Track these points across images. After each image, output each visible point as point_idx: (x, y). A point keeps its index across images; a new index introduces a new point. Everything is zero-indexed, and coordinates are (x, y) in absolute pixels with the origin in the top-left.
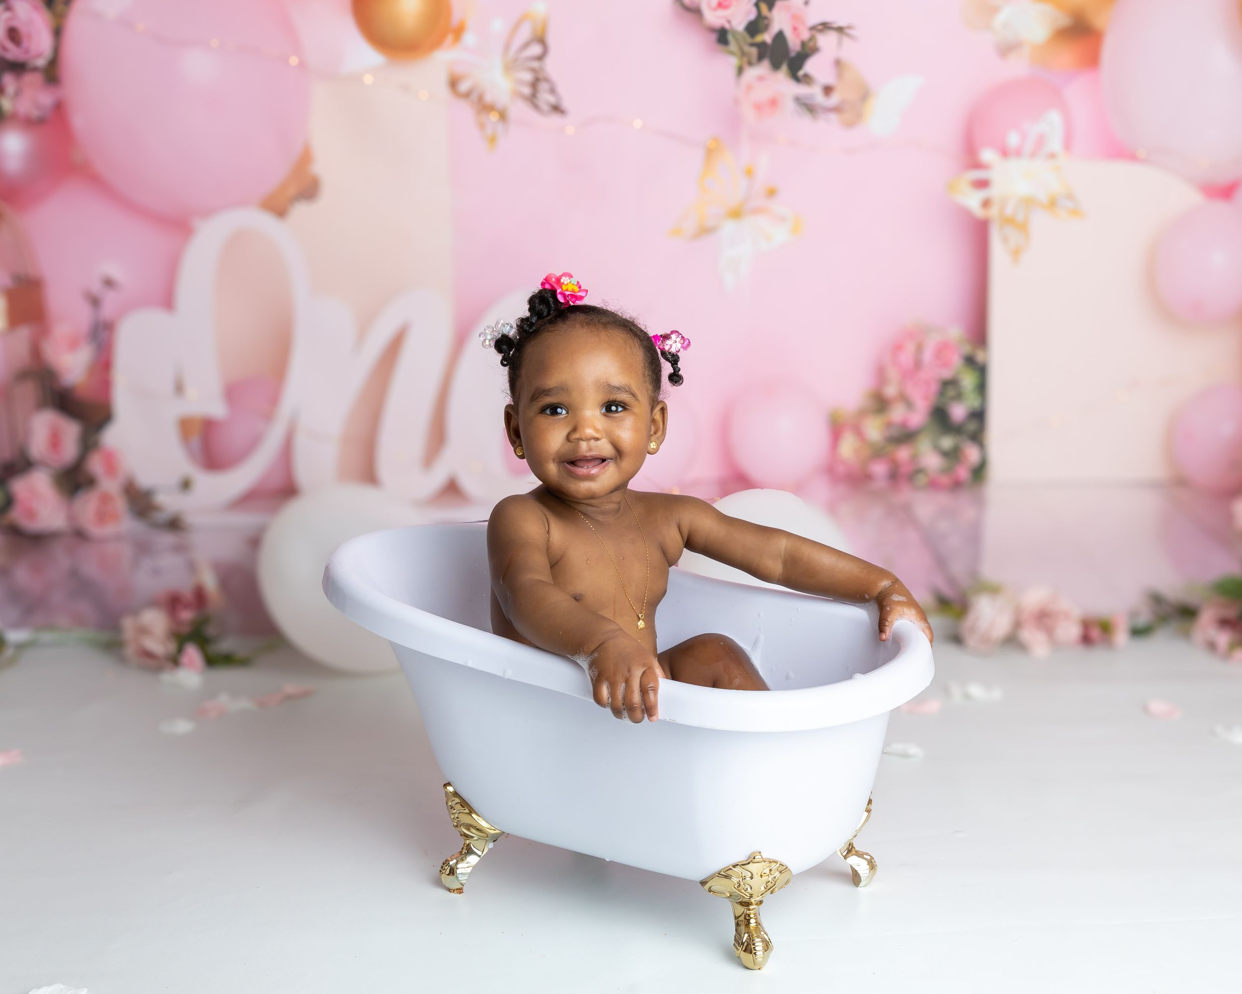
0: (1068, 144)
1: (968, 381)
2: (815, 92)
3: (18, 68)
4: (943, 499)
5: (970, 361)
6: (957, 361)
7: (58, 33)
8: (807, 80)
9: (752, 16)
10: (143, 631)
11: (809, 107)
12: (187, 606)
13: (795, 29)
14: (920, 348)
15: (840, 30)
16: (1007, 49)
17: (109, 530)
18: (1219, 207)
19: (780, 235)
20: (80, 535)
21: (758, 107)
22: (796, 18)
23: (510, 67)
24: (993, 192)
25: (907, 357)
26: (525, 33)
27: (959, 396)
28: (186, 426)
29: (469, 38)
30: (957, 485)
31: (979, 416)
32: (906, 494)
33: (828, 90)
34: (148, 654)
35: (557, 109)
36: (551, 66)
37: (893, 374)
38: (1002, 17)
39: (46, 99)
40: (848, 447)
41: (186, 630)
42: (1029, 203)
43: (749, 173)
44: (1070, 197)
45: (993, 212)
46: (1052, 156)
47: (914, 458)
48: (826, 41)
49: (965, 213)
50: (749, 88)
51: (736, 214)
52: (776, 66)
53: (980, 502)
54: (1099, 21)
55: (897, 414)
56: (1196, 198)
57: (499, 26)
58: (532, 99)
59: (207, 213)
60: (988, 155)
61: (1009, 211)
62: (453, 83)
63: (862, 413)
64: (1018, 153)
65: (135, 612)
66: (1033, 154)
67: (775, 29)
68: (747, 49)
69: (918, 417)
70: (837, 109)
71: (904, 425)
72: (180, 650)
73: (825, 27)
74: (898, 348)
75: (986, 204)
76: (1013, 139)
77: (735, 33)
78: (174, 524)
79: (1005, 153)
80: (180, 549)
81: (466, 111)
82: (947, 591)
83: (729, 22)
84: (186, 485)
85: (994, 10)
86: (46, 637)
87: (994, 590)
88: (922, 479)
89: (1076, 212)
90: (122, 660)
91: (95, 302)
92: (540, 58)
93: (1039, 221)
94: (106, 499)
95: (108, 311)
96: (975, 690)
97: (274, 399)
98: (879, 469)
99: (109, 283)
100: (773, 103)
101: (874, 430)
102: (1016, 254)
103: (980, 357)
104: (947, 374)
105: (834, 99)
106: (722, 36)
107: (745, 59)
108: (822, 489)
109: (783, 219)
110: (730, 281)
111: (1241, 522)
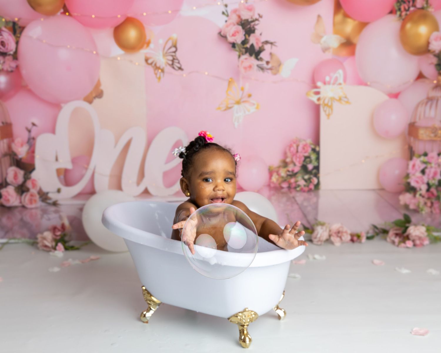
0: (345, 80)
1: (313, 157)
2: (263, 63)
3: (4, 54)
4: (306, 195)
5: (314, 150)
6: (310, 150)
7: (17, 43)
8: (261, 59)
9: (243, 39)
10: (44, 238)
11: (262, 68)
12: (59, 230)
13: (257, 43)
14: (298, 146)
15: (272, 43)
16: (325, 50)
17: (33, 206)
18: (394, 100)
19: (253, 109)
20: (24, 207)
21: (245, 68)
22: (257, 39)
23: (165, 55)
24: (321, 96)
25: (293, 149)
26: (170, 44)
27: (311, 162)
28: (58, 171)
29: (152, 46)
30: (310, 190)
31: (317, 168)
32: (293, 194)
33: (268, 63)
34: (46, 246)
35: (180, 68)
36: (178, 55)
37: (289, 154)
38: (324, 39)
39: (13, 64)
40: (274, 178)
41: (58, 238)
42: (333, 99)
43: (242, 89)
44: (346, 97)
45: (321, 102)
46: (340, 84)
47: (296, 182)
48: (267, 47)
49: (312, 102)
50: (242, 62)
51: (238, 103)
52: (251, 55)
53: (318, 196)
54: (355, 41)
55: (291, 167)
56: (386, 98)
57: (161, 42)
58: (172, 65)
59: (66, 102)
60: (319, 84)
61: (326, 102)
62: (146, 60)
63: (279, 167)
64: (329, 83)
65: (42, 233)
66: (334, 84)
67: (251, 42)
68: (242, 49)
69: (297, 169)
70: (271, 69)
71: (293, 171)
72: (56, 245)
73: (267, 42)
74: (291, 146)
75: (319, 99)
76: (327, 79)
77: (238, 44)
78: (55, 204)
79: (325, 83)
80: (57, 212)
81: (151, 69)
82: (307, 225)
83: (236, 40)
84: (59, 191)
85: (321, 37)
86: (12, 241)
87: (322, 224)
88: (298, 189)
89: (348, 102)
90: (38, 248)
91: (29, 131)
92: (175, 52)
93: (336, 105)
94: (32, 195)
95: (33, 134)
96: (317, 256)
97: (88, 163)
98: (285, 185)
99: (34, 124)
100: (250, 67)
101: (283, 173)
102: (328, 116)
103: (317, 149)
104: (306, 155)
105: (270, 66)
106: (234, 45)
107: (241, 53)
108: (266, 192)
109: (254, 104)
110: (236, 124)
111: (402, 203)
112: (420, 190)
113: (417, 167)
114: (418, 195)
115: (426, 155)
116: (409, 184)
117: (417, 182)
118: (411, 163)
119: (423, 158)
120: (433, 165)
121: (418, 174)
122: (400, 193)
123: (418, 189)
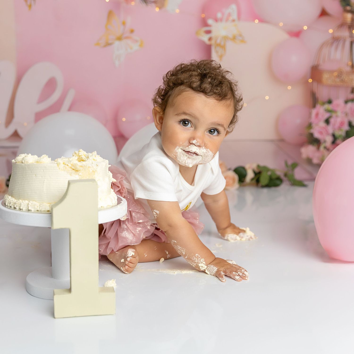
0: (239, 16)
18: (295, 40)
19: (136, 47)
24: (213, 35)
42: (226, 38)
43: (124, 24)
44: (241, 35)
45: (213, 42)
49: (203, 42)
51: (119, 39)
56: (286, 36)
60: (210, 21)
61: (218, 41)
64: (221, 20)
66: (227, 20)
70: (155, 2)
75: (210, 39)
76: (219, 15)
79: (216, 20)
89: (243, 41)
93: (230, 45)
102: (221, 57)
109: (136, 41)
110: (117, 63)
111: (304, 156)
112: (325, 141)
113: (320, 116)
114: (322, 148)
115: (330, 102)
116: (312, 135)
117: (321, 133)
118: (314, 112)
119: (327, 106)
120: (339, 113)
121: (322, 124)
122: (302, 145)
123: (322, 141)
